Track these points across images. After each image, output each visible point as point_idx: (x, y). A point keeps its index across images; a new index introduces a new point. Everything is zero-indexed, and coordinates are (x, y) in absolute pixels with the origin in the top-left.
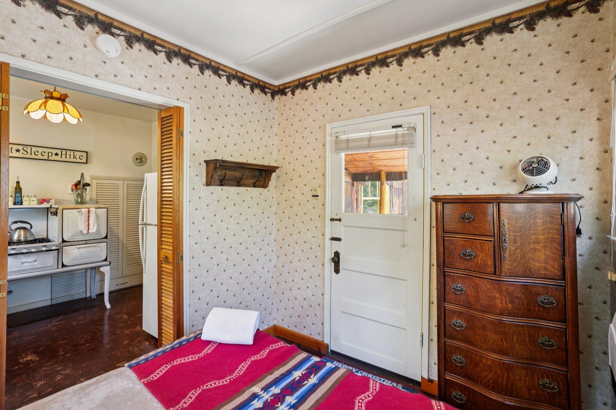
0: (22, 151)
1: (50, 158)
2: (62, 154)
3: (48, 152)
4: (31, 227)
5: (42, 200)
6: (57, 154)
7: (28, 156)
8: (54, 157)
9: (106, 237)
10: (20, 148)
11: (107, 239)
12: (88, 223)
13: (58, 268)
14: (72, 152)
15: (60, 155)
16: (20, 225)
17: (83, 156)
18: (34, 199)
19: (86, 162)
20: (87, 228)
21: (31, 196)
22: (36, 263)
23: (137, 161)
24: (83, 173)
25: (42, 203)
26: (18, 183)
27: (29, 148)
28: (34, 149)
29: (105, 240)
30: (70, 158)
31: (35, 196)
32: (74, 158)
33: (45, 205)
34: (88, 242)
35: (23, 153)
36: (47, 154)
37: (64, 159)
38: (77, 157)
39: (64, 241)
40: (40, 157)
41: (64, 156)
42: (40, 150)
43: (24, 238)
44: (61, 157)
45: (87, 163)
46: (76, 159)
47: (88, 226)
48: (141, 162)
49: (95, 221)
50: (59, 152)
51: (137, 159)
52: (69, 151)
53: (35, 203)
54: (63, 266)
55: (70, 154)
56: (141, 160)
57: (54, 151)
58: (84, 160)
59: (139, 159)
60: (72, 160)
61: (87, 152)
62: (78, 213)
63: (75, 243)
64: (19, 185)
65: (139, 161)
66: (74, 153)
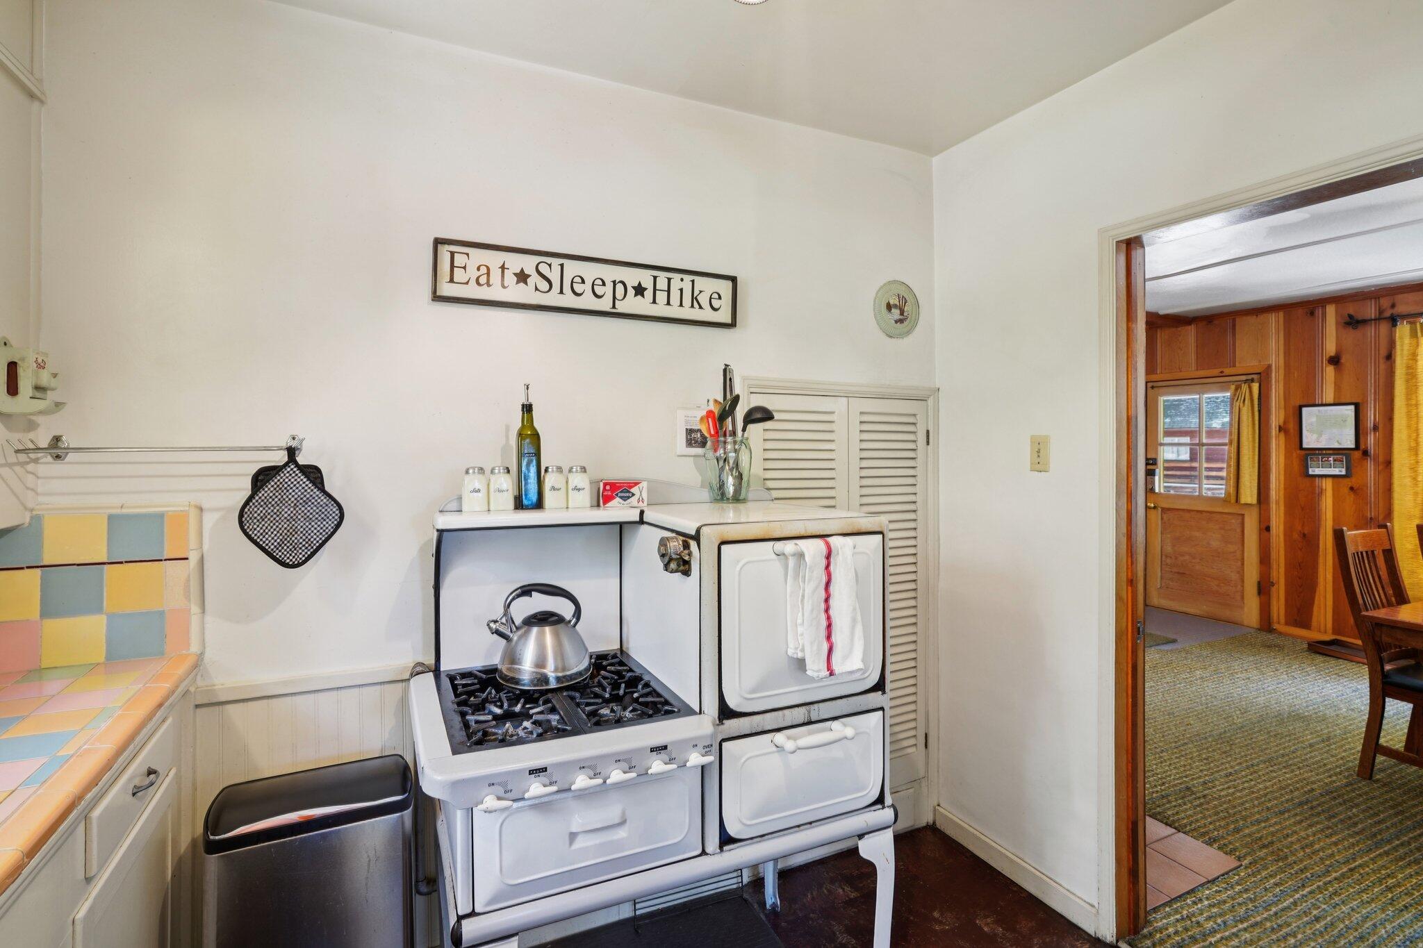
0: (534, 279)
1: (622, 307)
2: (655, 290)
3: (614, 282)
4: (578, 613)
5: (605, 485)
6: (640, 290)
7: (553, 299)
8: (631, 304)
9: (880, 686)
10: (528, 264)
11: (884, 693)
12: (829, 618)
13: (704, 853)
14: (688, 278)
15: (649, 294)
16: (540, 603)
17: (720, 298)
18: (578, 480)
19: (729, 321)
20: (825, 646)
21: (570, 471)
22: (621, 833)
23: (889, 316)
24: (727, 365)
25: (607, 499)
26: (528, 409)
27: (556, 262)
28: (572, 268)
29: (876, 699)
30: (681, 305)
31: (584, 470)
32: (692, 306)
33: (618, 511)
34: (815, 712)
35: (537, 289)
36: (610, 286)
37: (660, 310)
38: (704, 300)
39: (726, 713)
40: (588, 302)
41: (661, 297)
42: (591, 272)
43: (556, 670)
44: (654, 302)
45: (733, 325)
46: (701, 307)
47: (829, 637)
48: (901, 321)
49: (854, 609)
50: (645, 277)
51: (889, 307)
52: (679, 276)
53: (585, 498)
54: (726, 840)
55: (681, 290)
56: (902, 313)
57: (633, 277)
58: (724, 316)
59: (895, 306)
60: (687, 313)
61: (734, 280)
62: (777, 565)
63: (769, 721)
64: (531, 420)
65: (896, 312)
66: (693, 281)
